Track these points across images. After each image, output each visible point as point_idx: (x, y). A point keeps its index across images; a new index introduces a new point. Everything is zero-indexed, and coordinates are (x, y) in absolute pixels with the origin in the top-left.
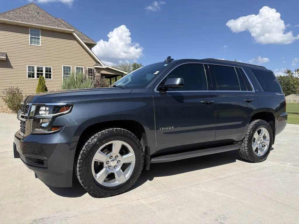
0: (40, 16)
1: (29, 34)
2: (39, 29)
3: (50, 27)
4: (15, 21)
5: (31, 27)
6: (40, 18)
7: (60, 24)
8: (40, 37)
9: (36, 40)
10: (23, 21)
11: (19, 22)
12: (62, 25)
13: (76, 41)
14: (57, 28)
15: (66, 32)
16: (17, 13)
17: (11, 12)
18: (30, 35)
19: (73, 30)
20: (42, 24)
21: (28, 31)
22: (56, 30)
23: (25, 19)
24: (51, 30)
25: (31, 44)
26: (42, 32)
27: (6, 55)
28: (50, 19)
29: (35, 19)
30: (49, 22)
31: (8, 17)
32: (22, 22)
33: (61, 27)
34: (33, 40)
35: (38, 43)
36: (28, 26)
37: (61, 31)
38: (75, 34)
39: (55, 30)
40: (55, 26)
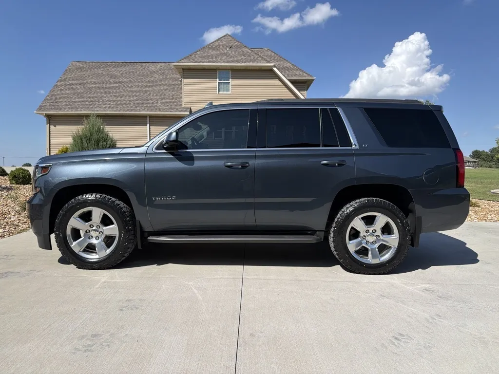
0: (232, 52)
1: (216, 79)
2: (229, 69)
3: (243, 64)
4: (201, 64)
5: (219, 69)
6: (231, 54)
7: (257, 58)
8: (230, 81)
9: (225, 86)
10: (209, 62)
11: (205, 64)
12: (260, 59)
13: (278, 80)
14: (251, 64)
15: (263, 68)
16: (204, 53)
17: (198, 53)
18: (218, 80)
19: (272, 64)
20: (233, 62)
21: (215, 75)
22: (250, 68)
23: (212, 58)
24: (244, 69)
25: (219, 92)
26: (233, 73)
27: (191, 109)
28: (245, 52)
29: (225, 57)
30: (243, 57)
31: (193, 60)
32: (209, 64)
33: (257, 62)
34: (221, 86)
35: (228, 89)
36: (215, 68)
37: (258, 68)
38: (275, 69)
39: (248, 69)
40: (249, 62)
